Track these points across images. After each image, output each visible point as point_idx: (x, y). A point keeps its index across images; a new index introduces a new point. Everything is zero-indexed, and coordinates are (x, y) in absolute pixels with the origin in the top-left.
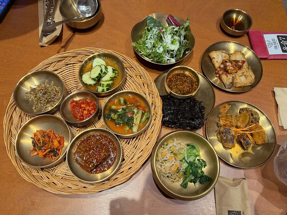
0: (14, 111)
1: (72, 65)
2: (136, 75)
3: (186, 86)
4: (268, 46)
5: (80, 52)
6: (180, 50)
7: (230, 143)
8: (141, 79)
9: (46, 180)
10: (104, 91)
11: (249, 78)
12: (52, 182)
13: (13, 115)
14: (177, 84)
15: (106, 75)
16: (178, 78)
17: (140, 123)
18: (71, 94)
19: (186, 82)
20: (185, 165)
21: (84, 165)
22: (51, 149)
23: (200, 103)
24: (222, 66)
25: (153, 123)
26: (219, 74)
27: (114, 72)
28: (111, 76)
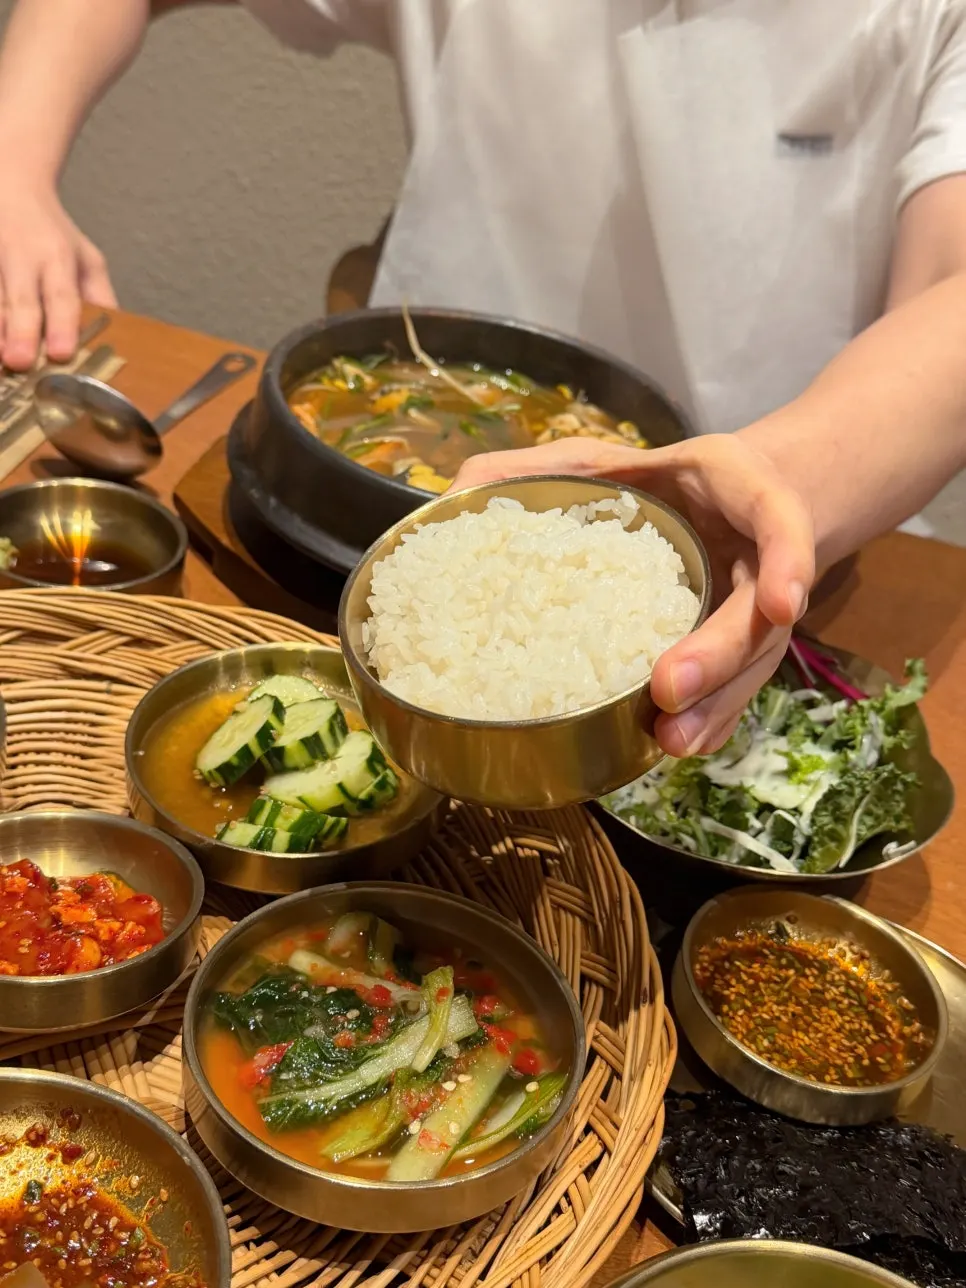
1: (103, 685)
5: (188, 623)
6: (838, 807)
10: (269, 849)
14: (766, 1024)
15: (319, 764)
17: (467, 1138)
25: (566, 1195)
27: (379, 768)
28: (350, 786)
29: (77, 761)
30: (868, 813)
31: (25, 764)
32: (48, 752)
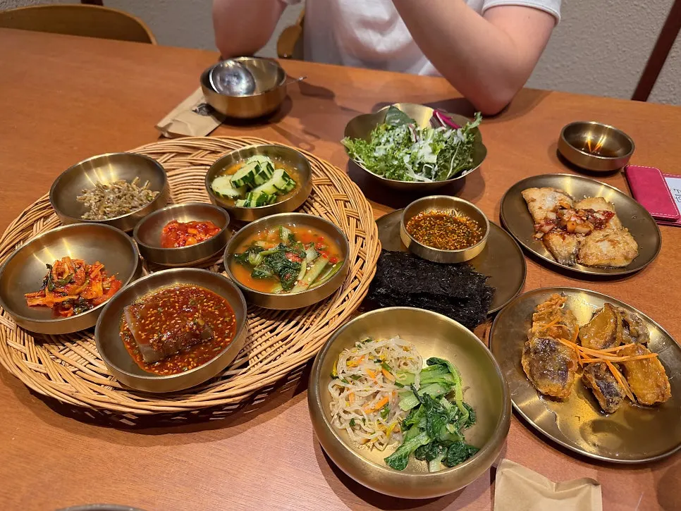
0: (42, 220)
2: (336, 200)
3: (454, 240)
4: (675, 200)
5: (227, 144)
6: (445, 156)
7: (553, 378)
8: (345, 207)
9: (34, 365)
10: (250, 206)
11: (621, 245)
12: (45, 372)
13: (35, 226)
14: (432, 234)
15: (266, 182)
16: (436, 223)
17: (314, 282)
18: (177, 206)
19: (455, 233)
20: (410, 402)
21: (137, 333)
22: (78, 298)
23: (482, 280)
24: (553, 216)
25: (347, 296)
26: (542, 231)
27: (287, 179)
28: (279, 186)
29: (197, 191)
30: (456, 159)
31: (181, 193)
32: (187, 189)
